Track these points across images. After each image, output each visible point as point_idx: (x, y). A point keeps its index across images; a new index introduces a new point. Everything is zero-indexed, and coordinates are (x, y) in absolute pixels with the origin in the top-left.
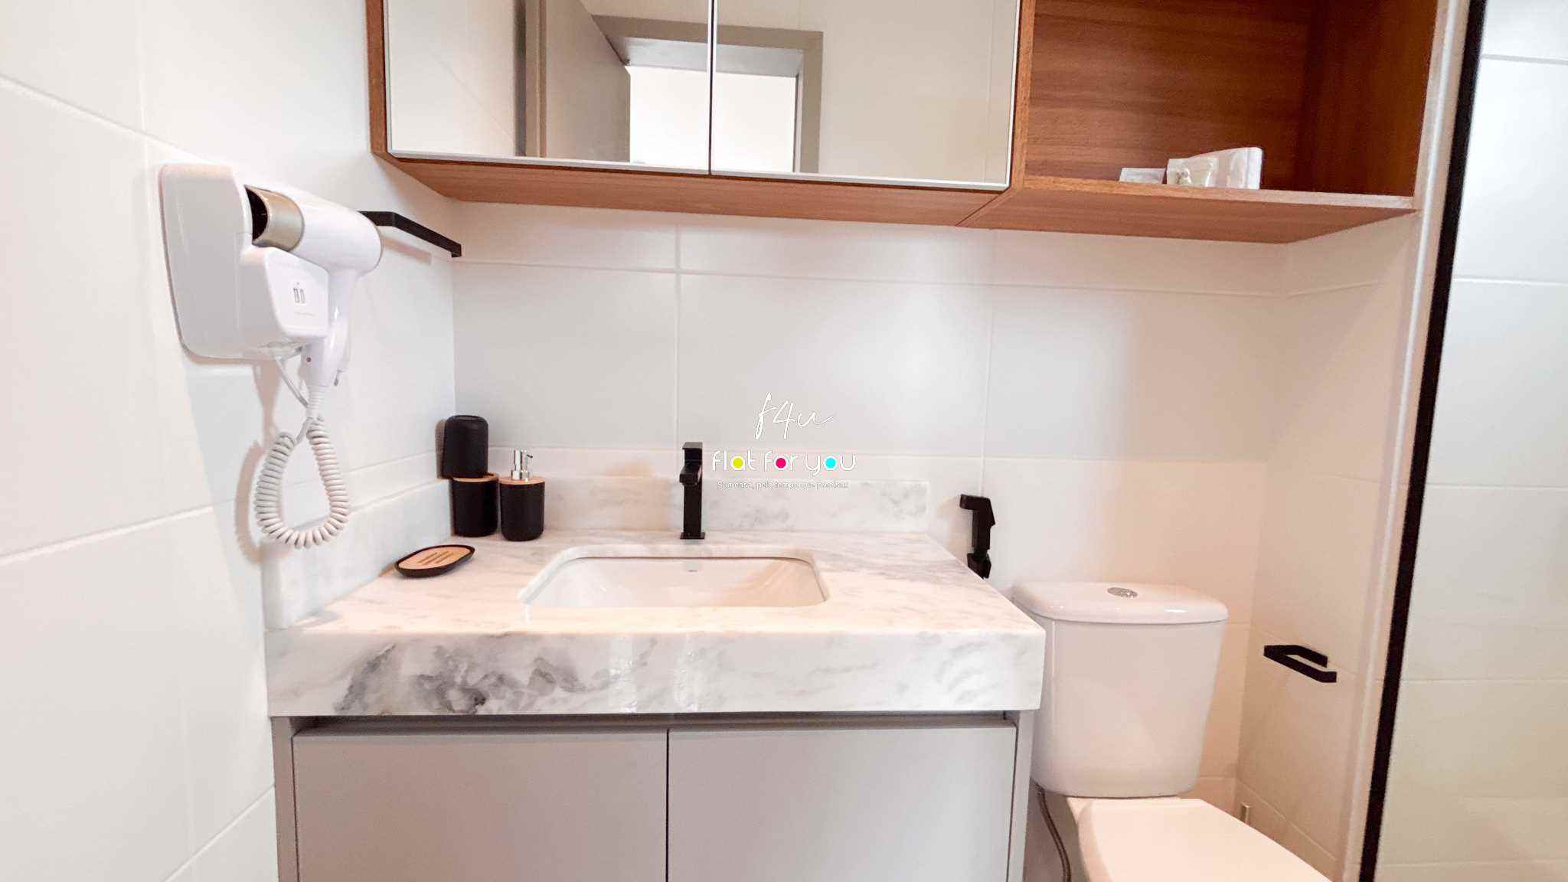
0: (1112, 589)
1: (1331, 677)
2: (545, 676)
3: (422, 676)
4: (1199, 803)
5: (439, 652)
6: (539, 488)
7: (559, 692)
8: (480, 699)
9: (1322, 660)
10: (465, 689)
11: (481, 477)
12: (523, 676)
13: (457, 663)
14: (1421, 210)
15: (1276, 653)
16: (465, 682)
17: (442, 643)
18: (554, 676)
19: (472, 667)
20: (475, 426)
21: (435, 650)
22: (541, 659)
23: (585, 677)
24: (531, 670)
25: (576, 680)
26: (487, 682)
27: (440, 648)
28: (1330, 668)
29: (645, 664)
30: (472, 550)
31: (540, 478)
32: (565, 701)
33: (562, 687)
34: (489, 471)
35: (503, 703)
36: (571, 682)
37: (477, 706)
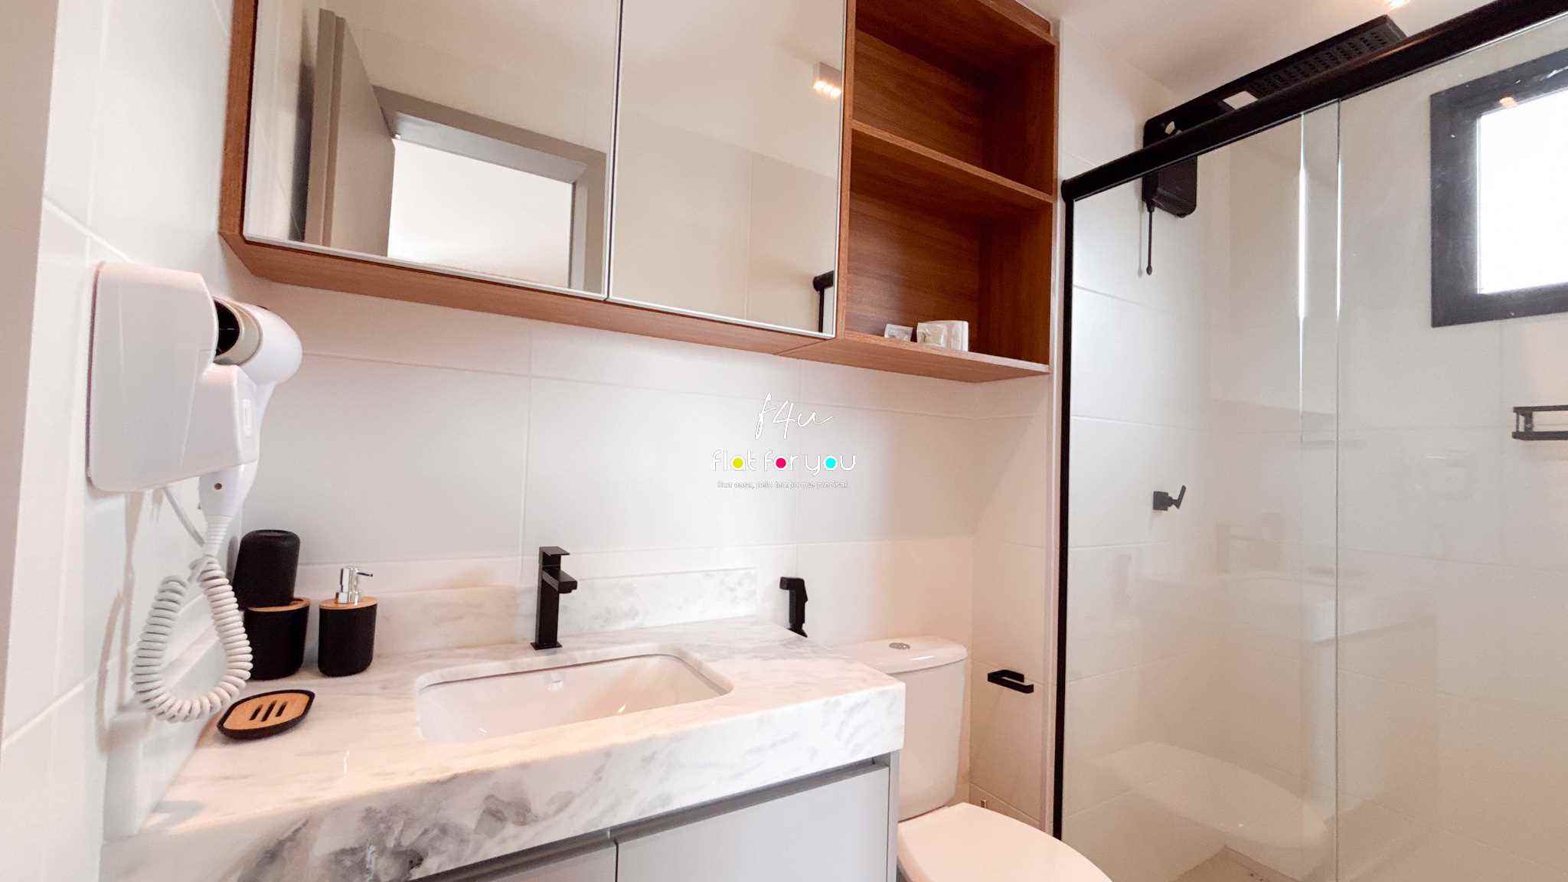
0: (893, 644)
1: (1029, 689)
2: (495, 814)
3: (344, 852)
4: (964, 807)
5: (369, 815)
6: (372, 609)
7: (510, 829)
8: (416, 861)
9: (1021, 677)
10: (397, 853)
11: (287, 604)
12: (469, 821)
13: (390, 824)
14: (1053, 373)
15: (996, 678)
16: (399, 844)
17: (374, 805)
18: (506, 815)
19: (408, 825)
20: (286, 543)
21: (364, 814)
22: (493, 796)
23: (537, 807)
24: (478, 813)
25: (529, 811)
26: (426, 839)
27: (369, 810)
28: (1027, 683)
29: (600, 779)
30: (311, 695)
31: (369, 598)
32: (515, 837)
33: (514, 823)
34: (296, 595)
35: (443, 858)
36: (523, 814)
37: (412, 871)
